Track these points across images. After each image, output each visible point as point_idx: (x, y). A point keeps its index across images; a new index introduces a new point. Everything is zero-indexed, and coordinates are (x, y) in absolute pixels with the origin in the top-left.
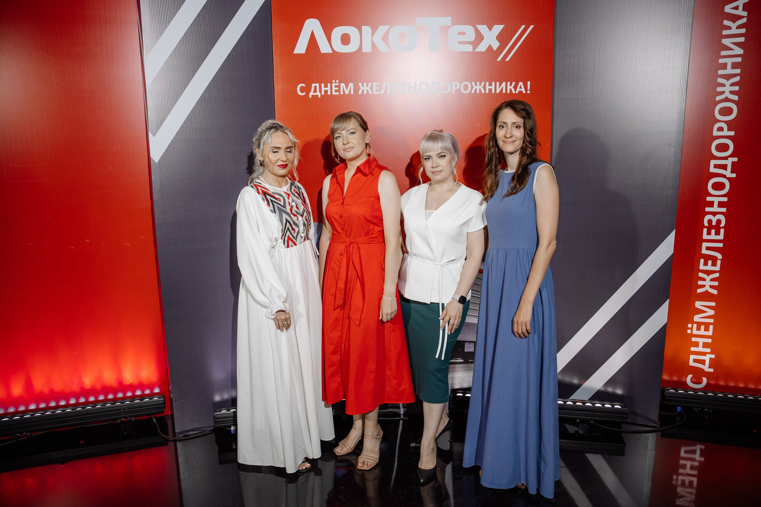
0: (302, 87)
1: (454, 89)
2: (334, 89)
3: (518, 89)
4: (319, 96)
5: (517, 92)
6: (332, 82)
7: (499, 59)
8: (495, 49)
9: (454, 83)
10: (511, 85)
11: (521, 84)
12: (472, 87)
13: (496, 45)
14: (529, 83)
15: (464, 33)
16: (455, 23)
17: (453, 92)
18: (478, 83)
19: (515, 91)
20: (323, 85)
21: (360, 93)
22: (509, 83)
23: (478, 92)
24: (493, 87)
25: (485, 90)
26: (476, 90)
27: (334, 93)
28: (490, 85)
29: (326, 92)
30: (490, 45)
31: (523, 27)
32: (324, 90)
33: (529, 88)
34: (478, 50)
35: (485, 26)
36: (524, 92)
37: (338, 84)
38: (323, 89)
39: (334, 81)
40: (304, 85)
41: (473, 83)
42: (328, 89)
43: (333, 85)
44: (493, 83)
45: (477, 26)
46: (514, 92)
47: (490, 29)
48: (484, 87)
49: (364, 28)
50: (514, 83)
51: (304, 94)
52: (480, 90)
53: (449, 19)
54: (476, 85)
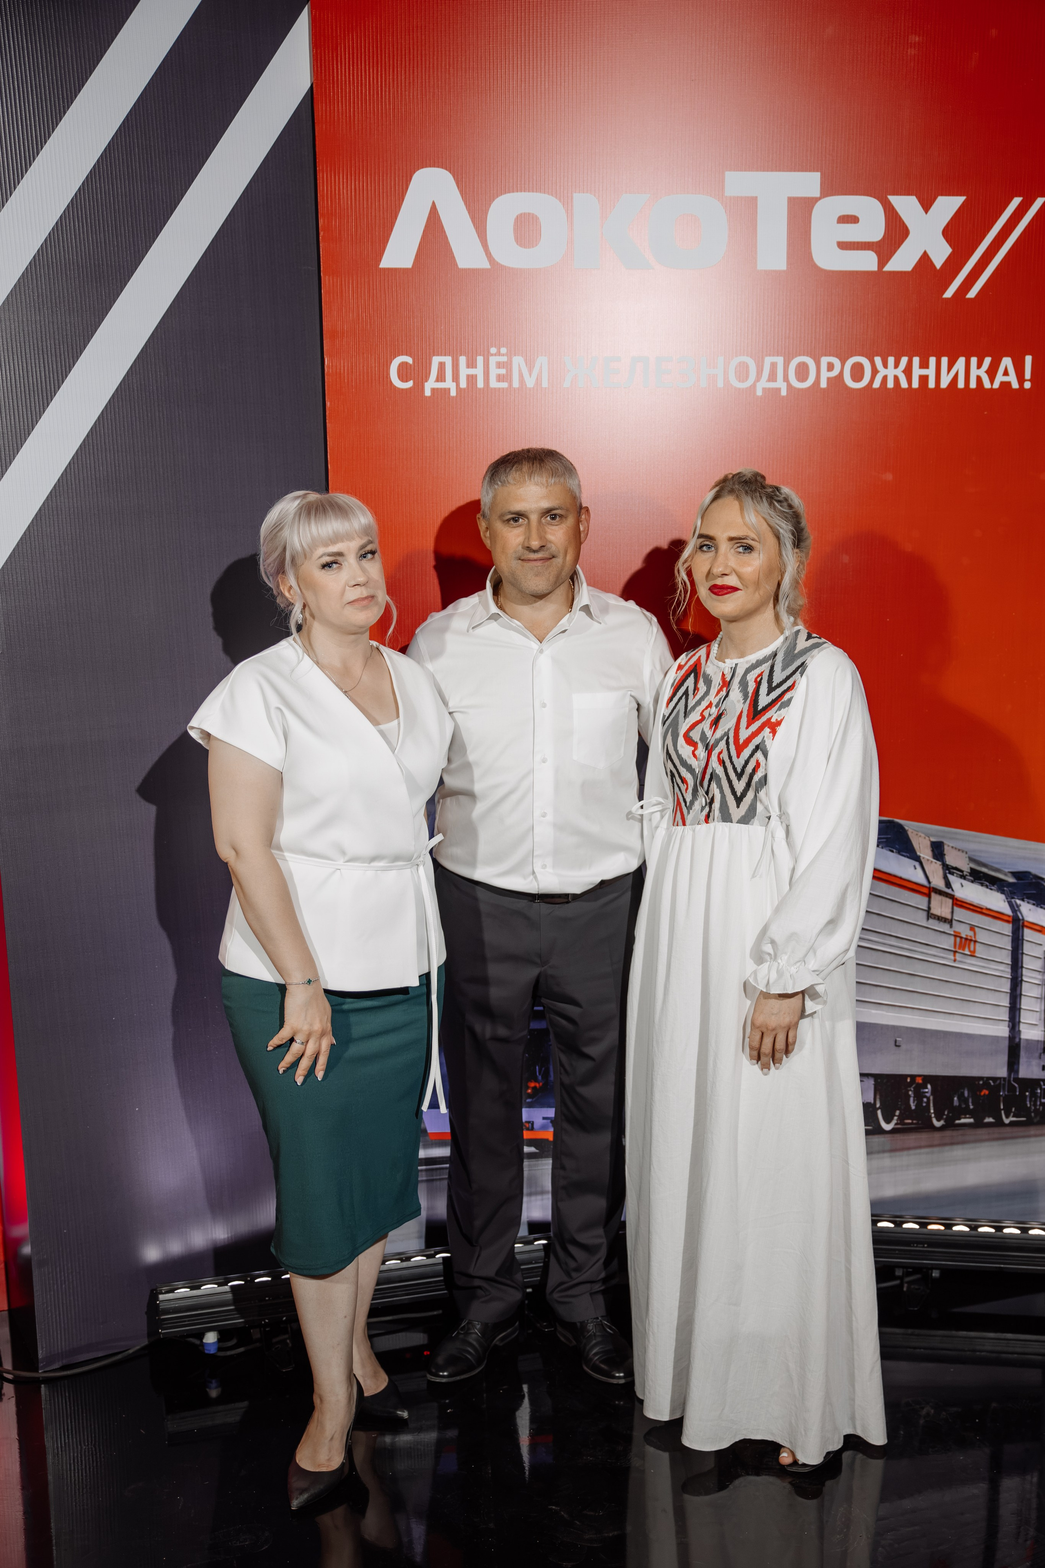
0: (402, 366)
1: (825, 375)
2: (494, 372)
3: (1000, 378)
4: (453, 393)
5: (996, 385)
6: (489, 352)
7: (949, 294)
8: (938, 264)
9: (825, 360)
10: (979, 366)
11: (1007, 362)
12: (875, 372)
13: (940, 253)
14: (1028, 359)
15: (853, 219)
16: (830, 188)
17: (824, 384)
18: (891, 360)
19: (992, 381)
20: (463, 360)
21: (567, 384)
22: (974, 361)
23: (890, 384)
24: (931, 372)
25: (909, 380)
26: (885, 378)
27: (494, 384)
28: (924, 365)
29: (471, 379)
30: (925, 253)
31: (1016, 201)
32: (468, 376)
33: (1028, 375)
34: (890, 267)
35: (913, 200)
36: (1015, 385)
37: (504, 359)
38: (464, 371)
39: (493, 350)
40: (409, 360)
41: (878, 360)
42: (479, 371)
43: (493, 360)
44: (932, 360)
45: (892, 199)
46: (987, 384)
47: (926, 206)
48: (908, 372)
49: (577, 197)
50: (987, 361)
51: (410, 384)
52: (896, 379)
53: (816, 177)
54: (885, 366)
